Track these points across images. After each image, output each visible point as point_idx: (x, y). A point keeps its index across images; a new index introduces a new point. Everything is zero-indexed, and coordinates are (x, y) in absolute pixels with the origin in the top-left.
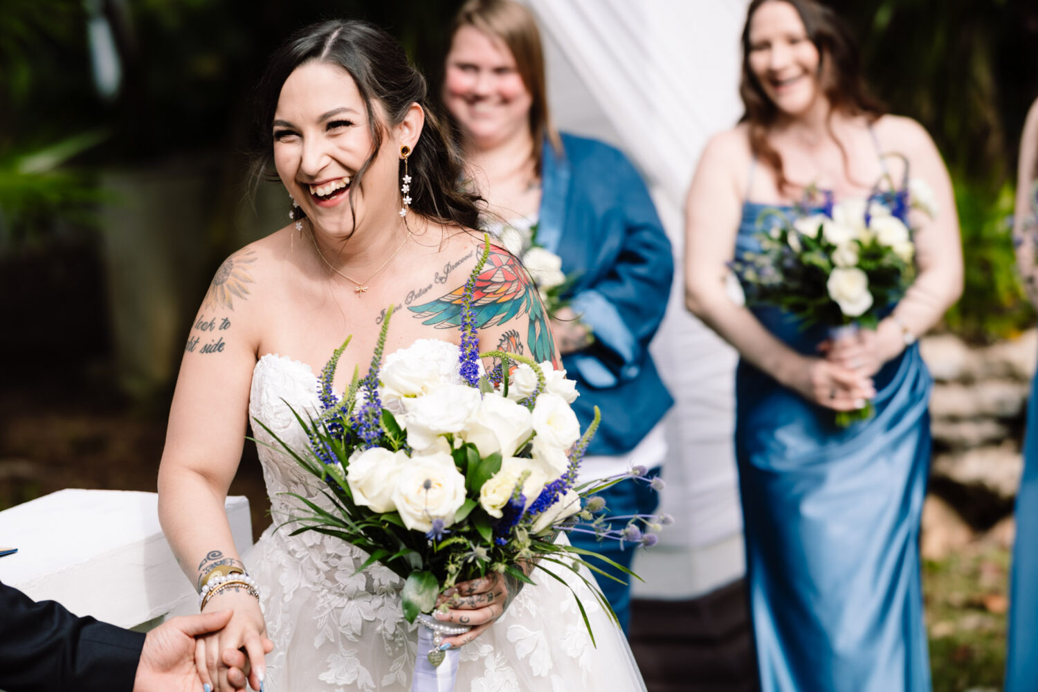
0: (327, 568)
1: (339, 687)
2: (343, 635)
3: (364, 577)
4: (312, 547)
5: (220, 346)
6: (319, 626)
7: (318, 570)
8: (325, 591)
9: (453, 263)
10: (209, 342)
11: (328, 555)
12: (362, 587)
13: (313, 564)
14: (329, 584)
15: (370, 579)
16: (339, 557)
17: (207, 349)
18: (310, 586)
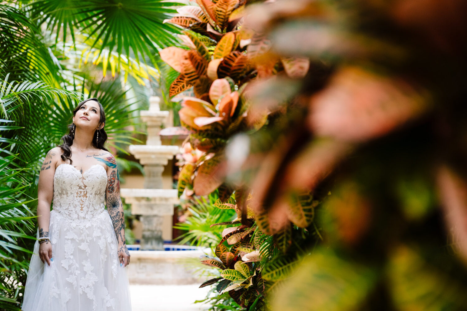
0: (68, 214)
1: (69, 239)
2: (71, 228)
3: (77, 215)
4: (65, 209)
5: (49, 167)
6: (66, 226)
7: (66, 214)
8: (68, 218)
9: (104, 154)
10: (47, 167)
11: (69, 211)
12: (77, 217)
13: (65, 213)
14: (69, 217)
15: (79, 216)
16: (72, 211)
17: (47, 169)
18: (64, 218)
